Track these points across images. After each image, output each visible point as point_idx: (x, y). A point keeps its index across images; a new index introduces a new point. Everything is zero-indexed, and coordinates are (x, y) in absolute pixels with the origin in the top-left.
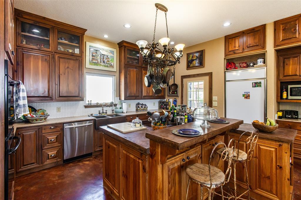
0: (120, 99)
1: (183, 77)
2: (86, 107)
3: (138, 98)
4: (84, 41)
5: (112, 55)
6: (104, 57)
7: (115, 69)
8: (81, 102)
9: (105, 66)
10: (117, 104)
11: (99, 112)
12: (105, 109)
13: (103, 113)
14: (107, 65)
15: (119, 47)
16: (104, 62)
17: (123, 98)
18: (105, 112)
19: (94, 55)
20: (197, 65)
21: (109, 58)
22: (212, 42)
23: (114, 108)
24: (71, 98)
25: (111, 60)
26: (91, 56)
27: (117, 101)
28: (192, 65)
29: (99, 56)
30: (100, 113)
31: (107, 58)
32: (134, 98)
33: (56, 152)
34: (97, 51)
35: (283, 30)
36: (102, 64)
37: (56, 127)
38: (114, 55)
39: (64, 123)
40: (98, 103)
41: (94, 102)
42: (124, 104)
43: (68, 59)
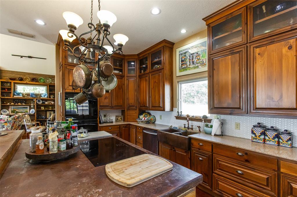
2: (177, 118)
5: (203, 48)
6: (193, 58)
9: (195, 68)
10: (211, 120)
11: (185, 126)
12: (191, 123)
14: (197, 65)
16: (193, 63)
19: (183, 59)
21: (199, 55)
25: (202, 56)
26: (180, 63)
29: (188, 57)
31: (197, 56)
34: (186, 53)
36: (192, 66)
37: (141, 129)
41: (184, 114)
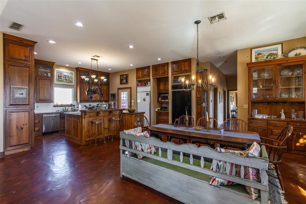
0: (77, 102)
1: (119, 89)
2: (54, 106)
3: (89, 101)
4: (54, 68)
5: (71, 75)
6: (66, 77)
7: (73, 84)
8: (51, 103)
9: (67, 82)
10: (75, 105)
12: (67, 108)
13: (65, 110)
15: (76, 70)
16: (66, 80)
17: (79, 101)
18: (66, 109)
19: (59, 75)
20: (125, 82)
21: (69, 77)
22: (131, 70)
23: (73, 107)
24: (46, 101)
25: (71, 79)
26: (57, 76)
27: (75, 103)
28: (122, 82)
29: (63, 76)
30: (63, 110)
32: (86, 101)
33: (38, 128)
34: (61, 73)
35: (155, 70)
36: (65, 81)
37: (39, 116)
38: (72, 75)
39: (43, 114)
40: (62, 104)
41: (59, 104)
42: (79, 105)
43: (44, 79)
